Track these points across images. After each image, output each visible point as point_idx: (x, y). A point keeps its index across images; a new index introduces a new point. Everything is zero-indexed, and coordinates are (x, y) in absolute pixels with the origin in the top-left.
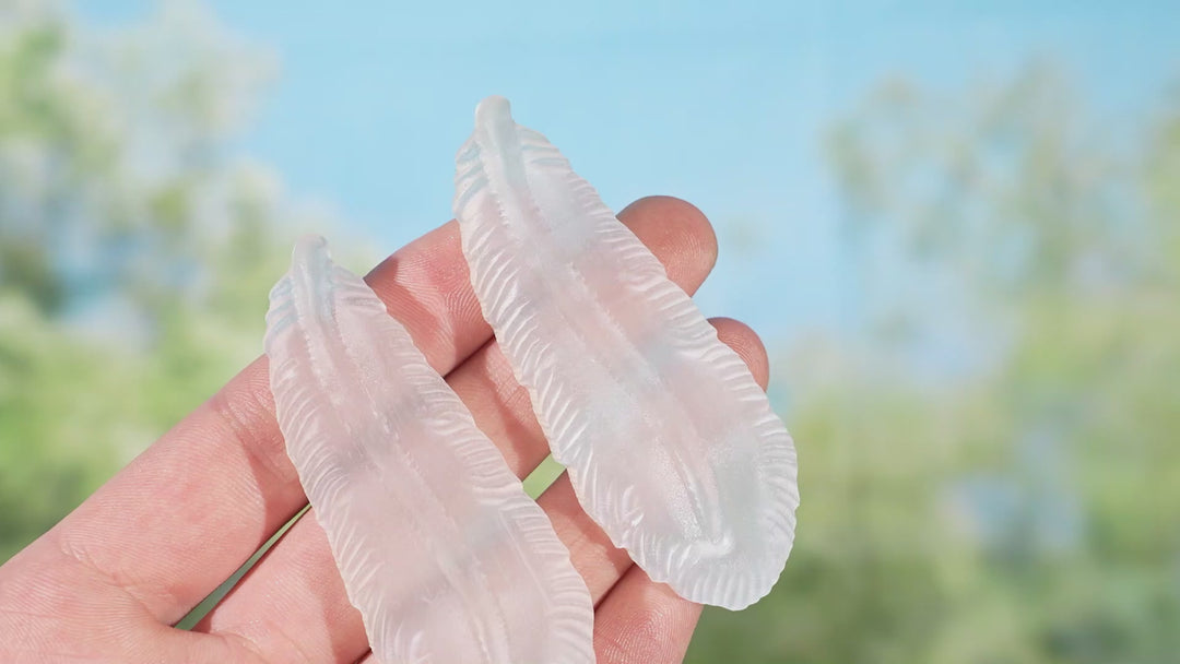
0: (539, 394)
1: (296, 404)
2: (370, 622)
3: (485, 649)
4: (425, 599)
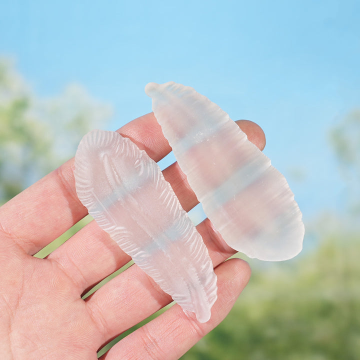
1: (199, 256)
2: (160, 177)
3: (115, 173)
4: (140, 188)
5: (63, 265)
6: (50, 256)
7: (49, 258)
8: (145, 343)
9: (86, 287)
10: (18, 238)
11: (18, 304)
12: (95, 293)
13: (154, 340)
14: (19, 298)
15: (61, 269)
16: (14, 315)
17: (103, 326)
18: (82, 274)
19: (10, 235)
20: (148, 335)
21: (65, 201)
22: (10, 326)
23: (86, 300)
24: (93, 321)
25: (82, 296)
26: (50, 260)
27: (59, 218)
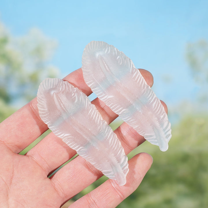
0: (100, 119)
5: (36, 158)
6: (28, 153)
7: (27, 155)
8: (89, 203)
9: (50, 171)
10: (8, 144)
11: (11, 182)
12: (56, 174)
13: (94, 201)
14: (12, 178)
15: (35, 161)
16: (9, 189)
17: (61, 193)
18: (47, 164)
19: (3, 142)
20: (90, 198)
21: (34, 122)
22: (8, 195)
23: (51, 178)
24: (56, 190)
25: (48, 176)
26: (28, 156)
27: (31, 131)
